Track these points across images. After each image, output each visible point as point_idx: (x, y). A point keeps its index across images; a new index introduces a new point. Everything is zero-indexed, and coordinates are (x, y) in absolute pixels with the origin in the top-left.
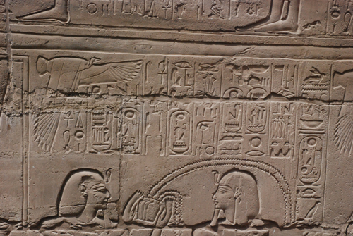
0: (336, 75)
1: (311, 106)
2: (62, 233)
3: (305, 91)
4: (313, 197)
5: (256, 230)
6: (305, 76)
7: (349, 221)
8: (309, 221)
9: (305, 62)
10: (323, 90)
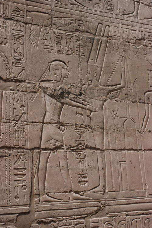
0: (28, 12)
1: (16, 24)
3: (13, 17)
4: (21, 67)
6: (13, 10)
7: (40, 80)
8: (20, 78)
9: (12, 4)
10: (22, 17)
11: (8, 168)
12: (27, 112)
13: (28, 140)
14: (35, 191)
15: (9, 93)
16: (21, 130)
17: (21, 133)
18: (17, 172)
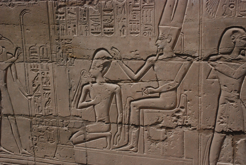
2: (220, 64)
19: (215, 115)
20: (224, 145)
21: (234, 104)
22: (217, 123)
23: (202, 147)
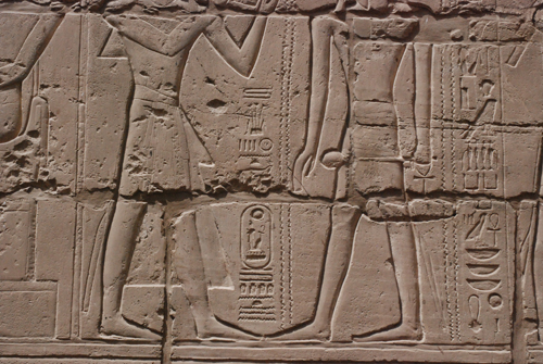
2: (133, 18)
5: (400, 18)
7: (536, 4)
8: (477, 4)
11: (451, 248)
12: (497, 98)
13: (503, 173)
14: (525, 311)
15: (449, 49)
16: (483, 148)
17: (482, 154)
18: (473, 258)
19: (118, 150)
20: (143, 234)
21: (166, 118)
22: (125, 172)
23: (84, 245)
